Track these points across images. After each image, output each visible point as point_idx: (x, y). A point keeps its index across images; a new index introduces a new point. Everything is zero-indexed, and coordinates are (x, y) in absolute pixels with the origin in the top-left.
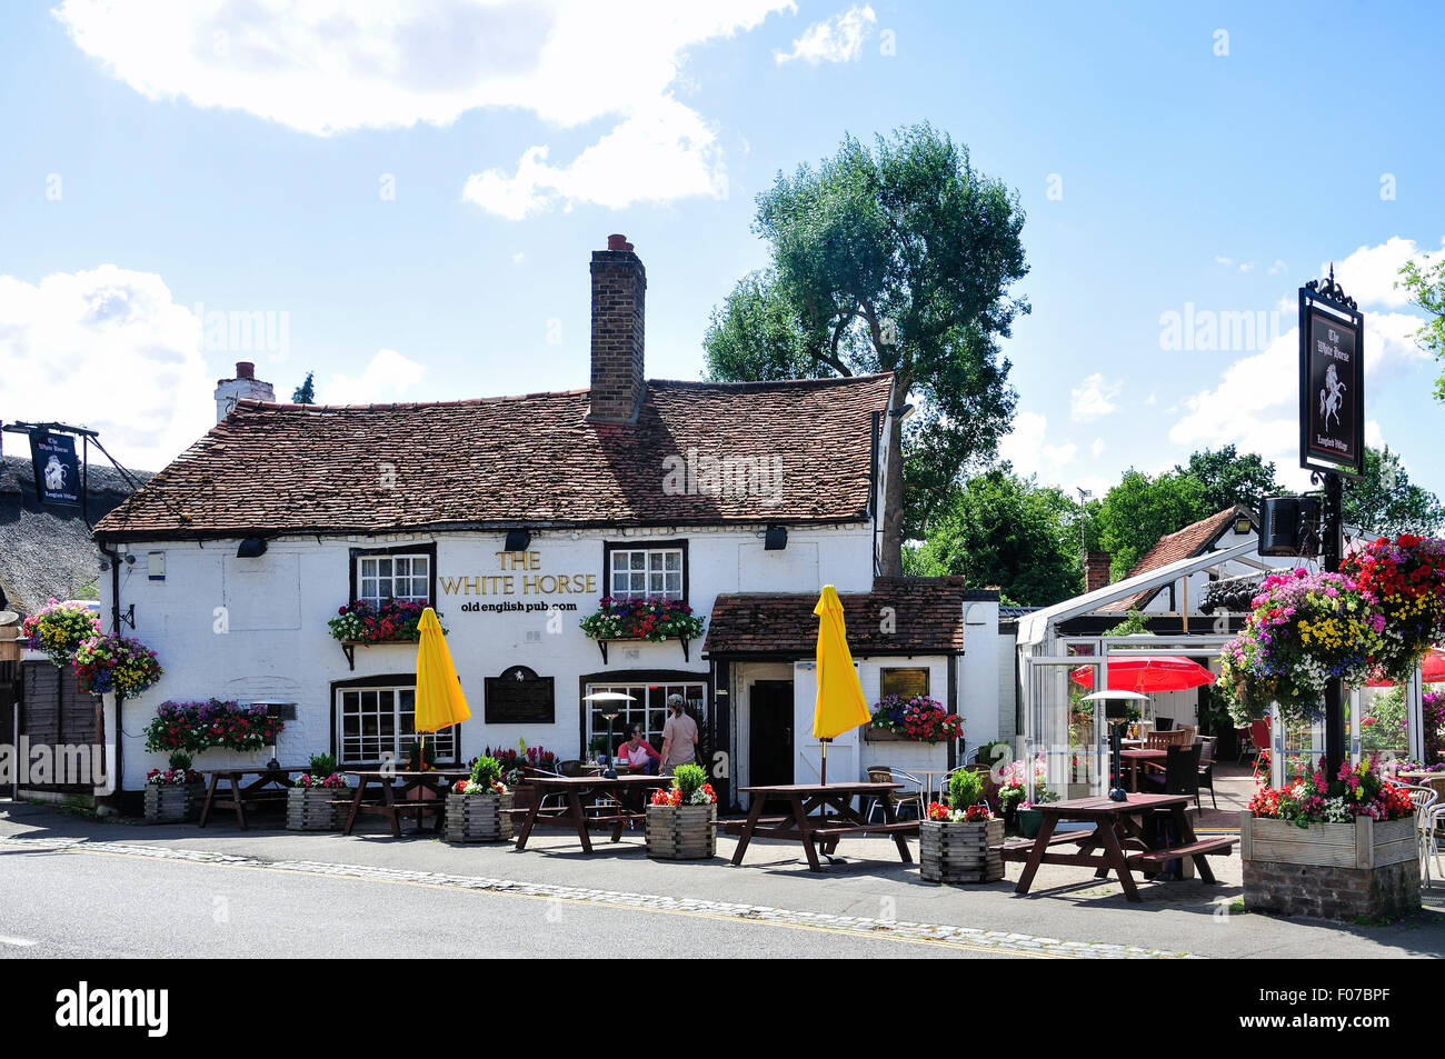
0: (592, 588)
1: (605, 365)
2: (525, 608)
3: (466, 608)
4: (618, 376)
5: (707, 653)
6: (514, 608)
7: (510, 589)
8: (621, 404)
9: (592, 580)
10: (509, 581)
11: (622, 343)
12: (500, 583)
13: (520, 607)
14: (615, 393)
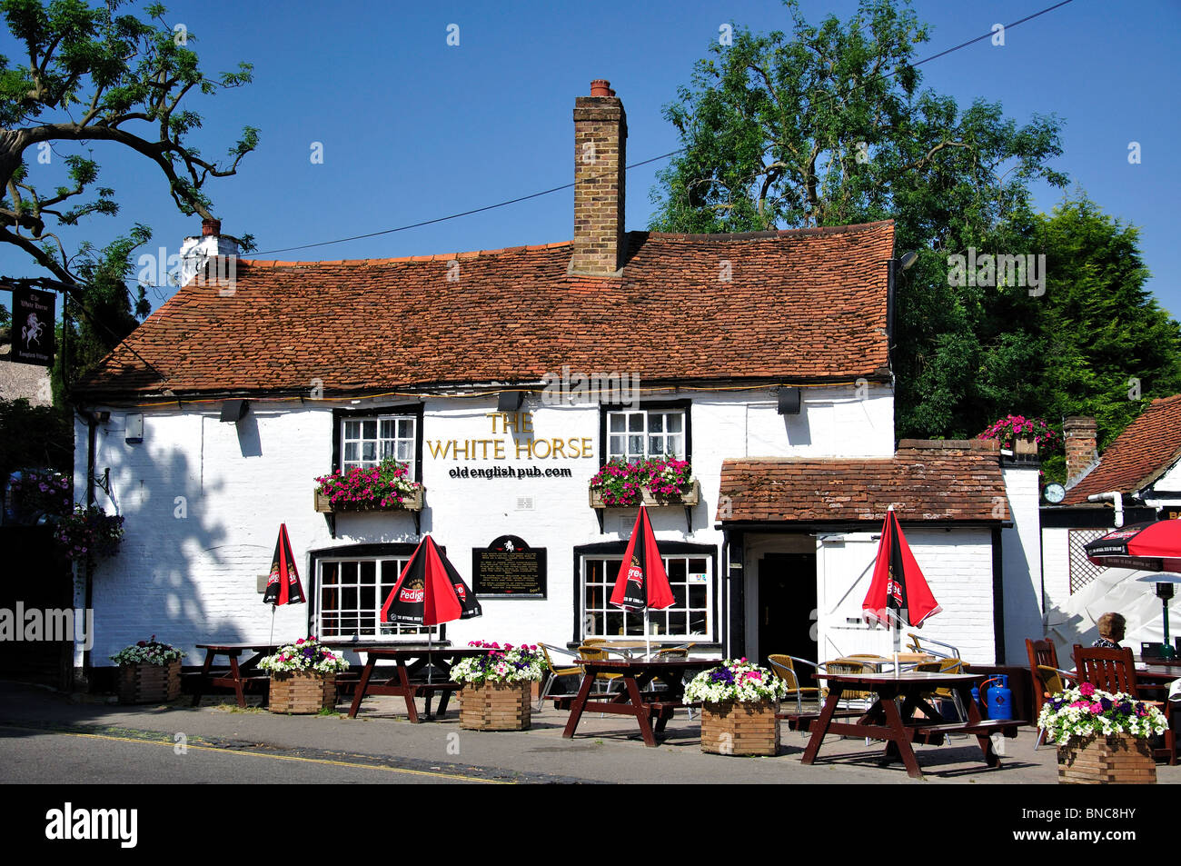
0: (588, 453)
1: (590, 216)
2: (517, 474)
3: (453, 474)
4: (603, 228)
5: (720, 523)
6: (505, 473)
7: (500, 454)
8: (606, 257)
9: (588, 444)
10: (500, 446)
11: (607, 193)
12: (491, 447)
13: (512, 472)
14: (601, 246)
